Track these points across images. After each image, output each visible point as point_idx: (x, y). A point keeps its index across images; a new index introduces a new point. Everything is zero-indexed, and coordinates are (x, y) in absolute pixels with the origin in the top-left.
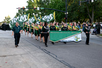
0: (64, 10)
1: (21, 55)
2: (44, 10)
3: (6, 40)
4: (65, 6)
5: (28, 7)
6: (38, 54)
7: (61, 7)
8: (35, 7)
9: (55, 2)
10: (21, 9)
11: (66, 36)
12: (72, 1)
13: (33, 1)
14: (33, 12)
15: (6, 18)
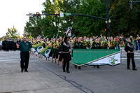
0: (104, 16)
1: (35, 90)
2: (72, 16)
3: (10, 66)
4: (105, 10)
5: (45, 12)
6: (63, 90)
7: (99, 12)
8: (57, 12)
9: (90, 4)
10: (34, 15)
11: (98, 57)
12: (117, 2)
13: (52, 3)
14: (54, 21)
15: (9, 30)
